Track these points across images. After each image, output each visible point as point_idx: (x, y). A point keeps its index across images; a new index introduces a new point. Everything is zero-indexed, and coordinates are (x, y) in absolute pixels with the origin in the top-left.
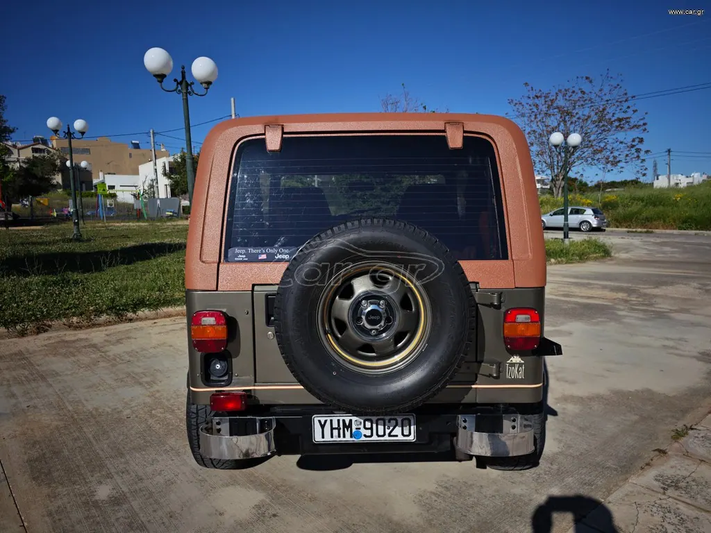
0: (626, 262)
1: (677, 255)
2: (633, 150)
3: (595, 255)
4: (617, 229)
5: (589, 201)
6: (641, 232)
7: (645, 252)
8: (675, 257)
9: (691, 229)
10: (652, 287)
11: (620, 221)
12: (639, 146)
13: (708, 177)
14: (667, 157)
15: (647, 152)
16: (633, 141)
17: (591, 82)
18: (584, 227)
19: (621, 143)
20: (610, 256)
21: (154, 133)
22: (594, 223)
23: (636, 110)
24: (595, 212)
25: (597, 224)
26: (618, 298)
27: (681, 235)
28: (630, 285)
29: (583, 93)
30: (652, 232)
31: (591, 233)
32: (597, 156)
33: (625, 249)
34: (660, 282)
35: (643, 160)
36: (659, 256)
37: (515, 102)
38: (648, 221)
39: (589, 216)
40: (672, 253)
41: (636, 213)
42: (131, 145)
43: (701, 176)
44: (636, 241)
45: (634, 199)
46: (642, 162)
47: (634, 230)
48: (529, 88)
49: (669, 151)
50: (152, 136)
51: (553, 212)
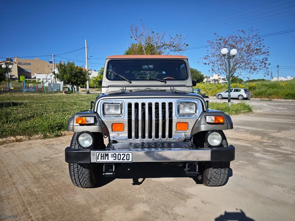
0: (260, 115)
1: (286, 111)
2: (263, 64)
3: (244, 111)
4: (255, 99)
5: (243, 86)
6: (266, 100)
7: (269, 109)
8: (285, 112)
9: (290, 99)
10: (277, 131)
11: (257, 95)
12: (266, 62)
13: (294, 78)
14: (277, 69)
15: (269, 64)
16: (263, 60)
17: (244, 33)
18: (240, 98)
19: (257, 60)
20: (252, 112)
21: (54, 56)
22: (245, 96)
23: (265, 46)
24: (245, 90)
25: (247, 96)
26: (255, 140)
27: (285, 102)
28: (263, 130)
29: (241, 38)
30: (272, 100)
31: (243, 100)
32: (247, 66)
33: (259, 108)
34: (280, 128)
35: (268, 68)
36: (277, 112)
37: (210, 42)
38: (270, 95)
39: (242, 92)
40: (284, 110)
41: (264, 91)
42: (49, 62)
43: (291, 78)
44: (265, 104)
45: (263, 85)
46: (267, 69)
47: (263, 99)
48: (217, 35)
49: (278, 66)
50: (53, 57)
51: (226, 91)
